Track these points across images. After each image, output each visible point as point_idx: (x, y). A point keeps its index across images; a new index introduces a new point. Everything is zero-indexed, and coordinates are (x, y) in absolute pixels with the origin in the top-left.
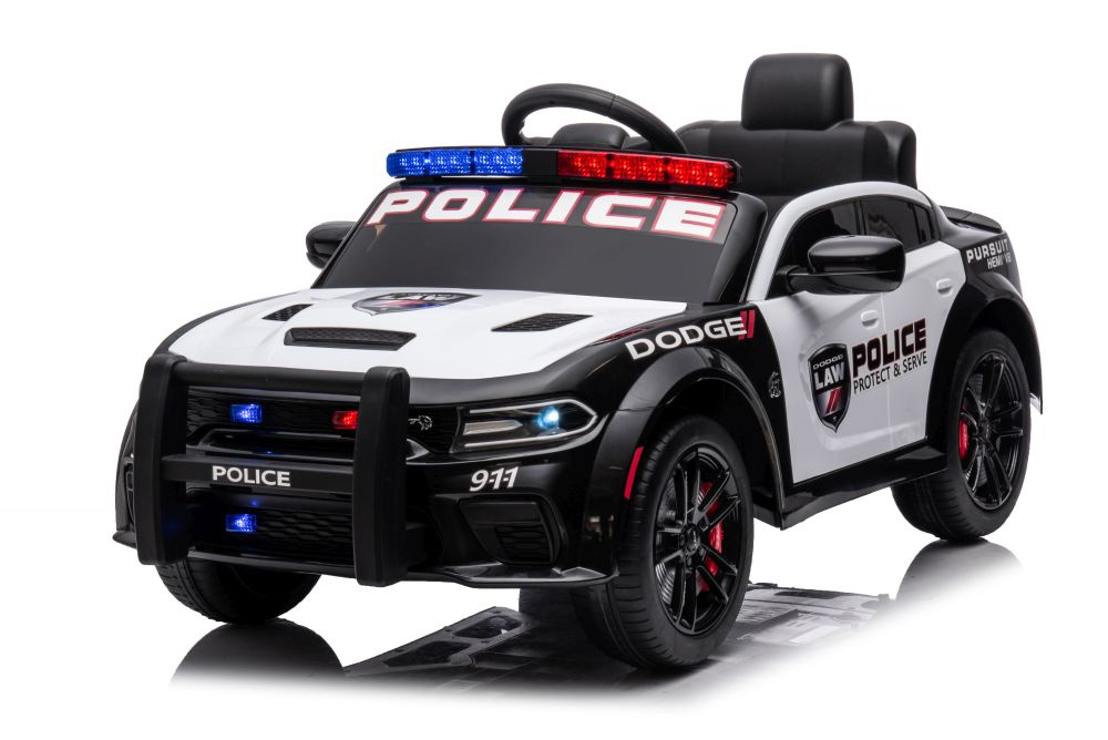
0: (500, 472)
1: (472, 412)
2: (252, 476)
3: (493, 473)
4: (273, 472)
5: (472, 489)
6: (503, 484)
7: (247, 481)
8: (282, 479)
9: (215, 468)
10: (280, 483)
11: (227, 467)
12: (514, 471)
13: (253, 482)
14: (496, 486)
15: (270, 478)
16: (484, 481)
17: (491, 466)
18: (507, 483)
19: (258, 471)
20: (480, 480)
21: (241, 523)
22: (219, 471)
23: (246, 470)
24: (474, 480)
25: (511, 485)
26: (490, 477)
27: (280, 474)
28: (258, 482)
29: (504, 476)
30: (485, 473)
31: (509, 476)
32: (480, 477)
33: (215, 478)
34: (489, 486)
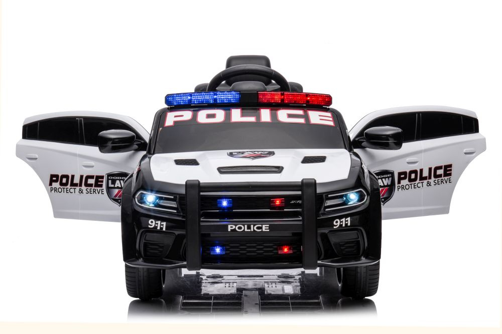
0: (344, 220)
1: (329, 196)
2: (249, 228)
3: (341, 220)
4: (261, 226)
5: (335, 227)
6: (346, 225)
7: (246, 230)
8: (265, 228)
9: (229, 226)
10: (264, 230)
11: (236, 225)
12: (349, 219)
13: (250, 230)
14: (344, 225)
15: (258, 228)
16: (339, 224)
17: (340, 217)
18: (347, 224)
19: (252, 226)
20: (337, 223)
21: (218, 250)
22: (231, 227)
23: (246, 226)
24: (335, 223)
25: (349, 224)
26: (341, 222)
27: (264, 226)
28: (252, 230)
29: (346, 221)
30: (338, 220)
31: (347, 221)
32: (337, 222)
33: (229, 230)
34: (341, 226)
